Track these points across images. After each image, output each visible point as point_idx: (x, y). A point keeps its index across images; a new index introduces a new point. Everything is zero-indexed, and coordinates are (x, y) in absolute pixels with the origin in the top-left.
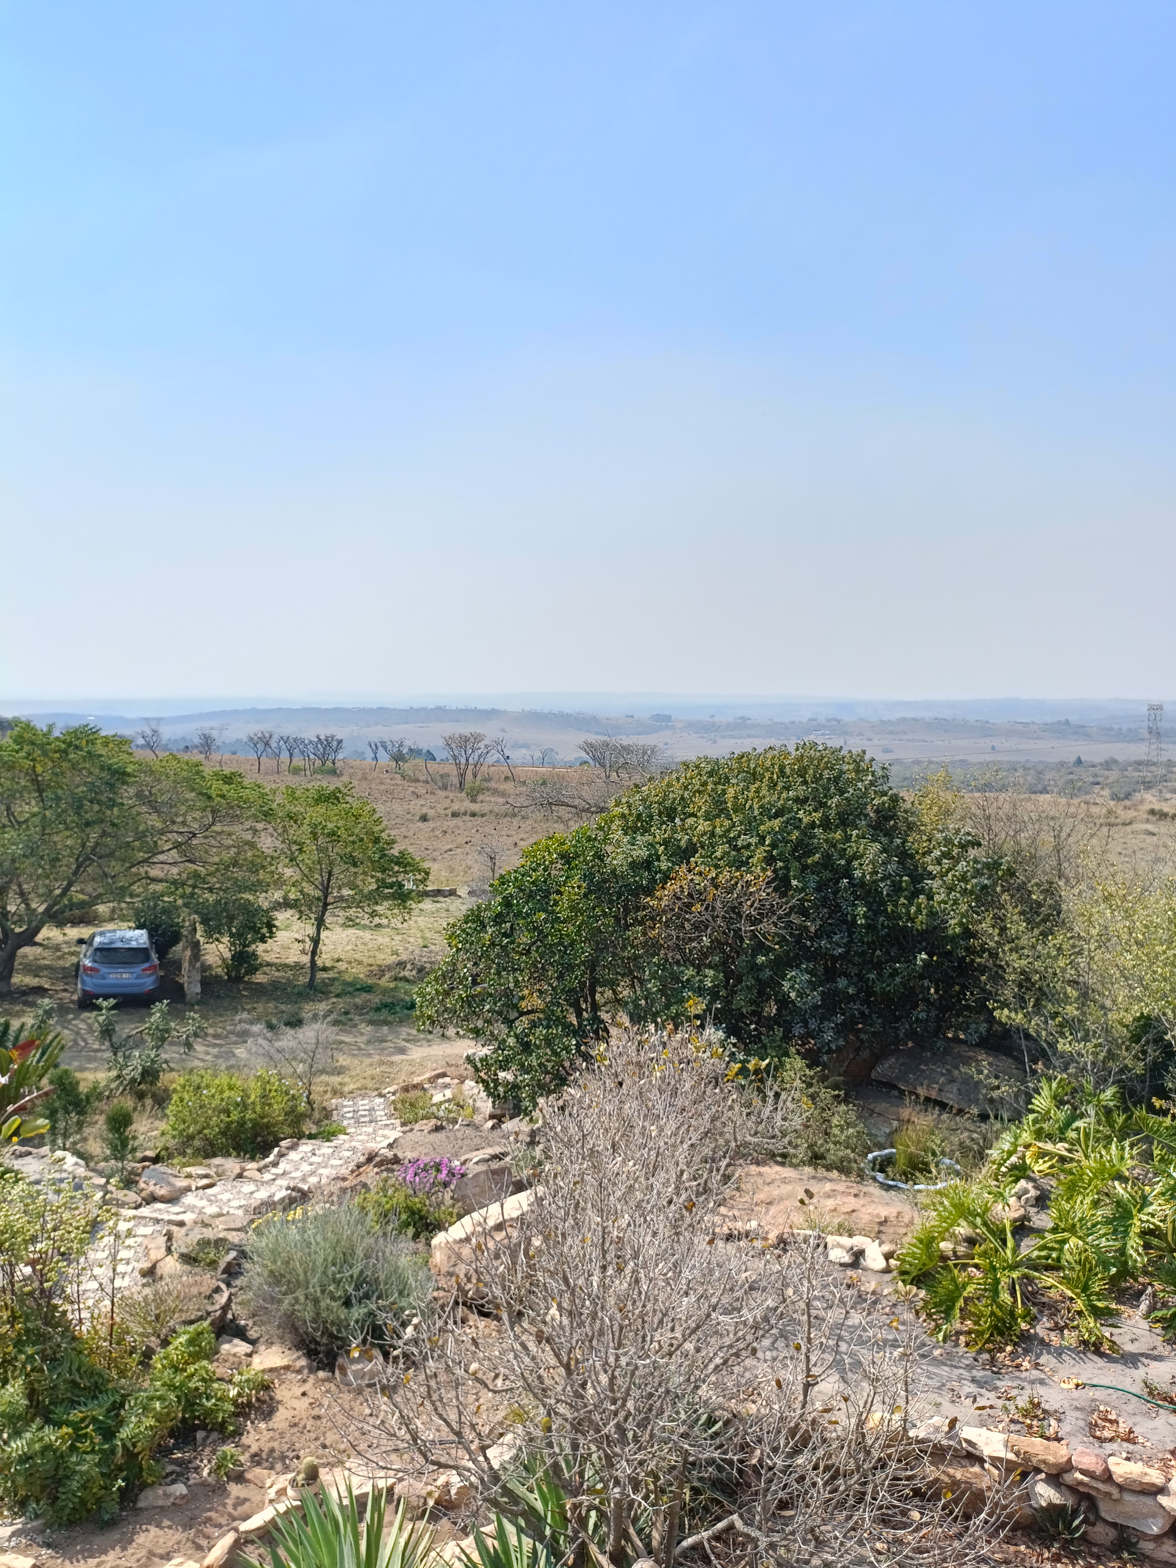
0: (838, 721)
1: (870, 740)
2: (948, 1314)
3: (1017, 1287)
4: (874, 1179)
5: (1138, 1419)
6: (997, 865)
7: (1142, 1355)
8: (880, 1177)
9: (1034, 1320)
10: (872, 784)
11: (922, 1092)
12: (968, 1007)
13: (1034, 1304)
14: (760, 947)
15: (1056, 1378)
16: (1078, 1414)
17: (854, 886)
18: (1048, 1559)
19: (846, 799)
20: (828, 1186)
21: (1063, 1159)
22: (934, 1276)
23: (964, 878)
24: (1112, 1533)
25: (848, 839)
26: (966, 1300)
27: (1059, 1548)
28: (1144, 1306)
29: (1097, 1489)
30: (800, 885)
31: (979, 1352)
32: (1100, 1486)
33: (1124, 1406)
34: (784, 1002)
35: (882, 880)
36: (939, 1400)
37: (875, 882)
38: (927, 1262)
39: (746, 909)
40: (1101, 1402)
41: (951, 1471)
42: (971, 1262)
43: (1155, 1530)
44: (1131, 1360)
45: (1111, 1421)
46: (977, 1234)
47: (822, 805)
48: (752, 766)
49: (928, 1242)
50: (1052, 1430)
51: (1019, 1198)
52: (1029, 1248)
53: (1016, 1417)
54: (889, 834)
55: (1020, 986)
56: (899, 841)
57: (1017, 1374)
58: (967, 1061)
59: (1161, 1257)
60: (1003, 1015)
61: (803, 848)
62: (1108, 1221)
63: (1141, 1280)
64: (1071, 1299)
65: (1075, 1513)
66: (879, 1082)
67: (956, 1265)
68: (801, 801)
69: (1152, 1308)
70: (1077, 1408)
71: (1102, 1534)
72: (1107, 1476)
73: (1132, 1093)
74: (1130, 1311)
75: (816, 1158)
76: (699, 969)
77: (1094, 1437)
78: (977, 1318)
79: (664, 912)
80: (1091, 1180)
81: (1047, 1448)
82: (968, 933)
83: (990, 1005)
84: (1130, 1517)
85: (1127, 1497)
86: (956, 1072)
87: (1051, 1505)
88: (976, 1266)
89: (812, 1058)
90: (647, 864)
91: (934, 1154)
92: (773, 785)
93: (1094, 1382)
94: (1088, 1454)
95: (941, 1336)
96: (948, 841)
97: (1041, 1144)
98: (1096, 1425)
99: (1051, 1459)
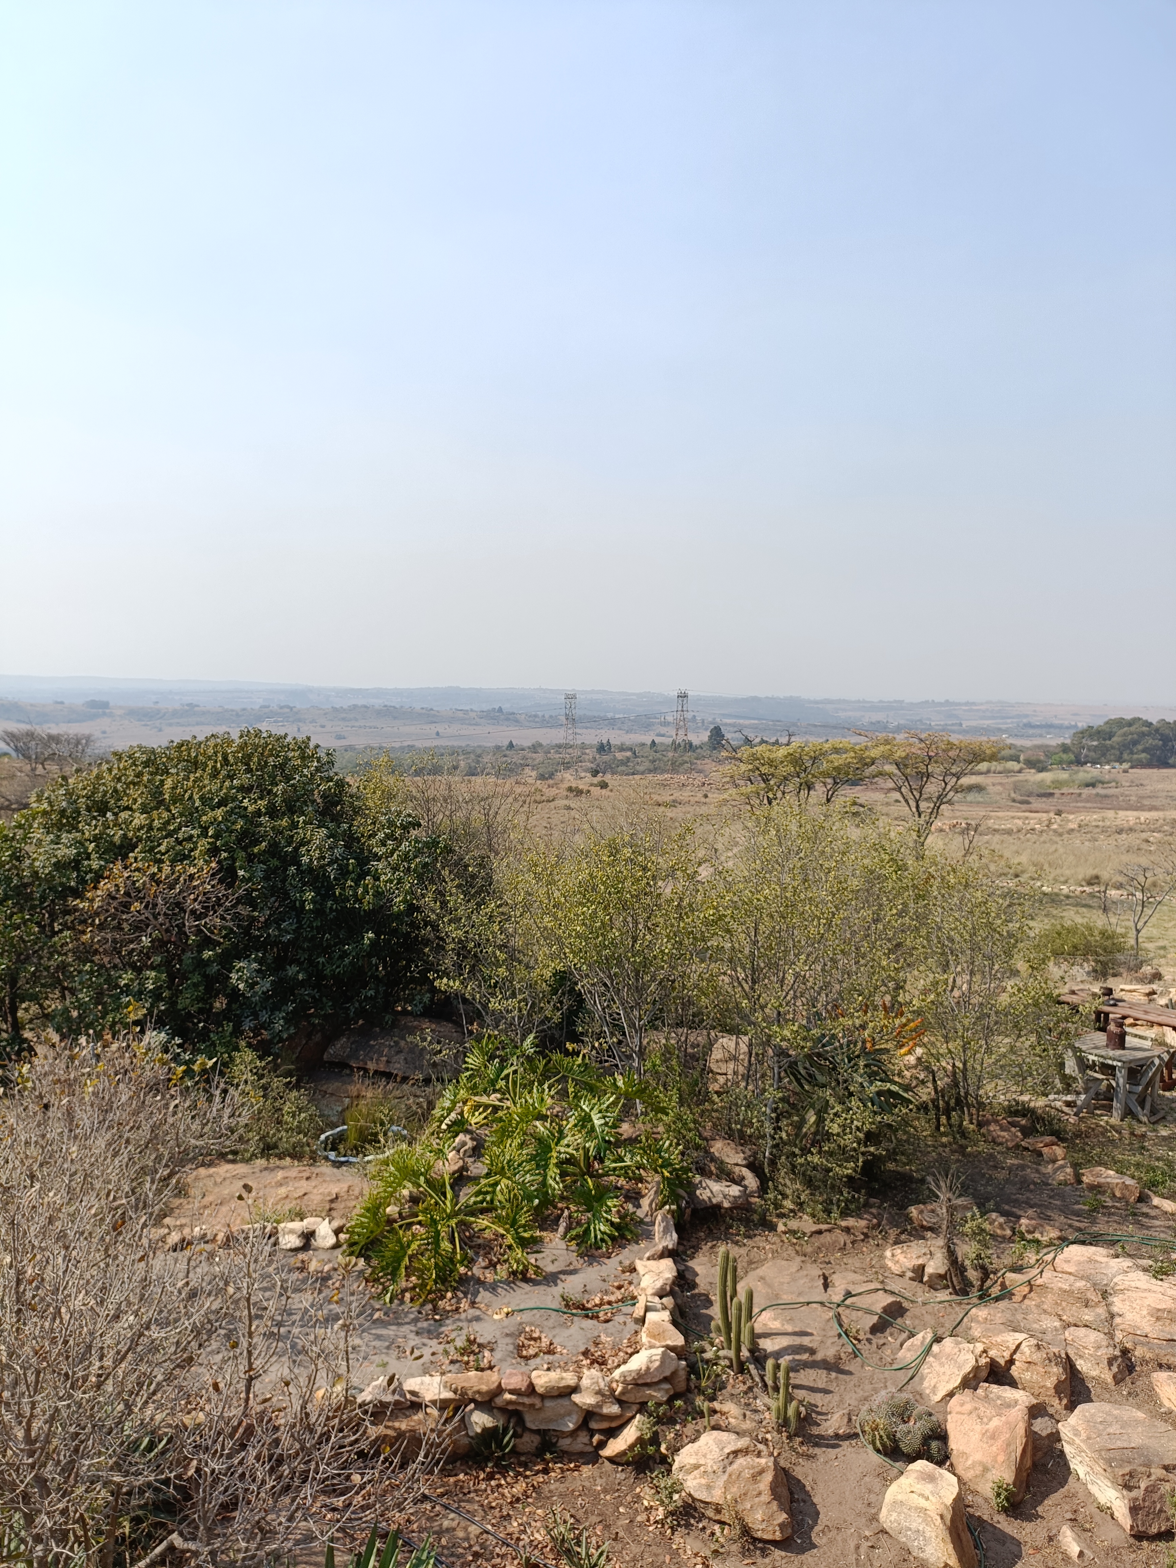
0: (291, 708)
1: (323, 727)
2: (394, 1274)
3: (456, 1235)
4: (326, 1158)
5: (557, 1331)
6: (435, 843)
7: (561, 1272)
8: (332, 1155)
9: (469, 1262)
10: (318, 769)
11: (371, 1066)
12: (413, 980)
13: (471, 1248)
14: (207, 942)
15: (490, 1312)
16: (509, 1340)
17: (302, 872)
18: (483, 1480)
19: (293, 785)
20: (280, 1174)
21: (496, 1109)
22: (381, 1242)
23: (406, 857)
24: (536, 1439)
25: (294, 825)
26: (410, 1257)
27: (492, 1467)
28: (561, 1229)
29: (523, 1404)
30: (247, 875)
31: (423, 1305)
32: (527, 1400)
33: (545, 1323)
34: (234, 995)
35: (329, 864)
36: (386, 1359)
37: (322, 867)
38: (375, 1228)
39: (191, 904)
40: (527, 1324)
41: (397, 1424)
42: (415, 1220)
43: (571, 1426)
44: (551, 1279)
45: (535, 1339)
46: (421, 1192)
47: (270, 792)
48: (193, 755)
49: (374, 1209)
50: (486, 1361)
51: (458, 1151)
52: (468, 1195)
53: (455, 1358)
54: (337, 819)
55: (458, 955)
56: (346, 826)
57: (457, 1316)
58: (412, 1032)
59: (575, 1182)
60: (442, 984)
61: (248, 838)
62: (533, 1158)
63: (560, 1205)
64: (503, 1236)
65: (506, 1430)
66: (332, 1064)
67: (401, 1227)
68: (246, 790)
69: (569, 1228)
70: (507, 1335)
71: (529, 1442)
72: (531, 1389)
73: (552, 1039)
74: (551, 1235)
75: (268, 1149)
76: (138, 970)
77: (521, 1357)
78: (421, 1273)
79: (97, 914)
80: (518, 1123)
81: (481, 1378)
82: (412, 908)
83: (431, 976)
84: (551, 1421)
85: (548, 1404)
86: (402, 1043)
87: (485, 1430)
88: (419, 1223)
89: (263, 1049)
90: (75, 864)
91: (382, 1124)
92: (215, 775)
93: (522, 1307)
94: (516, 1375)
95: (388, 1298)
96: (391, 823)
97: (477, 1098)
98: (523, 1346)
99: (484, 1388)
